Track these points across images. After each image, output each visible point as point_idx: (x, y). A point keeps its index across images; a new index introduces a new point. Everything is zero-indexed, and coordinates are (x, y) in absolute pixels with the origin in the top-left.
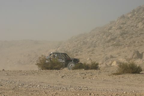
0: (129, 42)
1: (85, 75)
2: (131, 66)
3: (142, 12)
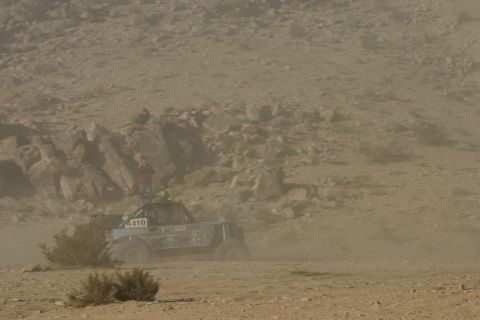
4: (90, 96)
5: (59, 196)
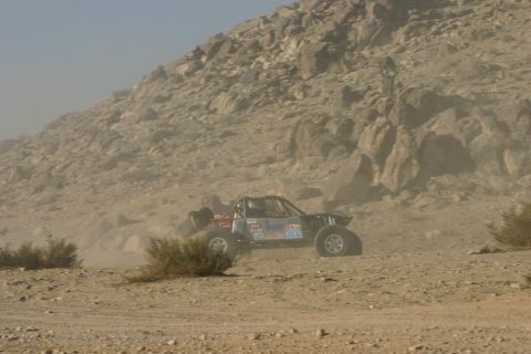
0: (185, 165)
1: (29, 288)
2: (191, 250)
3: (230, 57)
5: (504, 172)
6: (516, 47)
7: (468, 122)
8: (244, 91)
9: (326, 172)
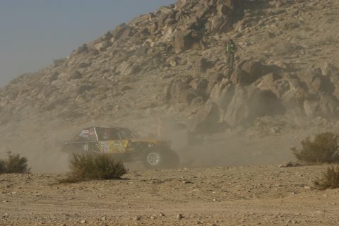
0: (99, 108)
2: (100, 162)
4: (324, 43)
5: (303, 114)
6: (313, 35)
7: (281, 82)
8: (138, 61)
9: (189, 113)
